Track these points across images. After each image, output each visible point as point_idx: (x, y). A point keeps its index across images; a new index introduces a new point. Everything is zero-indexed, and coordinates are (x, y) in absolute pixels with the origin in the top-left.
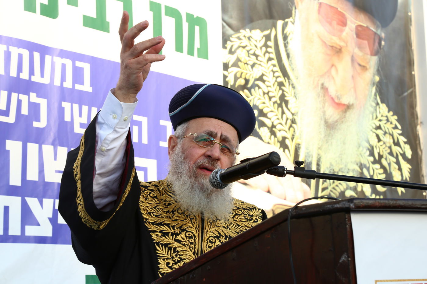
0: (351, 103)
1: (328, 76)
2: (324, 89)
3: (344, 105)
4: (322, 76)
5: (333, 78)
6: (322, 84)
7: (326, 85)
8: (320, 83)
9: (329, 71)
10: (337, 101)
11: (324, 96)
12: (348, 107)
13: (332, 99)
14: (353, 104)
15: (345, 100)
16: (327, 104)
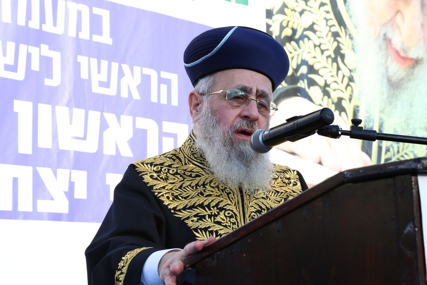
0: (420, 57)
1: (392, 25)
2: (387, 40)
3: (412, 59)
4: (385, 25)
5: (398, 27)
6: (385, 35)
7: (389, 35)
8: (382, 33)
9: (393, 19)
10: (402, 54)
11: (387, 49)
12: (416, 62)
13: (397, 52)
14: (422, 59)
15: (413, 54)
16: (390, 59)
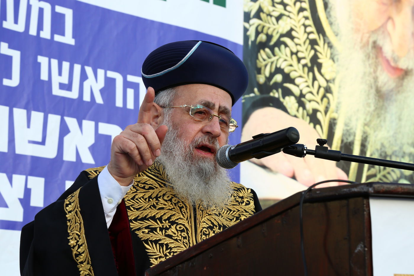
0: (410, 68)
1: (383, 32)
2: (377, 48)
3: (401, 70)
4: (375, 32)
5: (389, 34)
6: (375, 42)
7: (380, 43)
8: (371, 40)
9: (383, 26)
10: (393, 64)
11: (377, 58)
12: (404, 74)
13: (388, 61)
14: (411, 70)
15: (403, 64)
16: (380, 68)
